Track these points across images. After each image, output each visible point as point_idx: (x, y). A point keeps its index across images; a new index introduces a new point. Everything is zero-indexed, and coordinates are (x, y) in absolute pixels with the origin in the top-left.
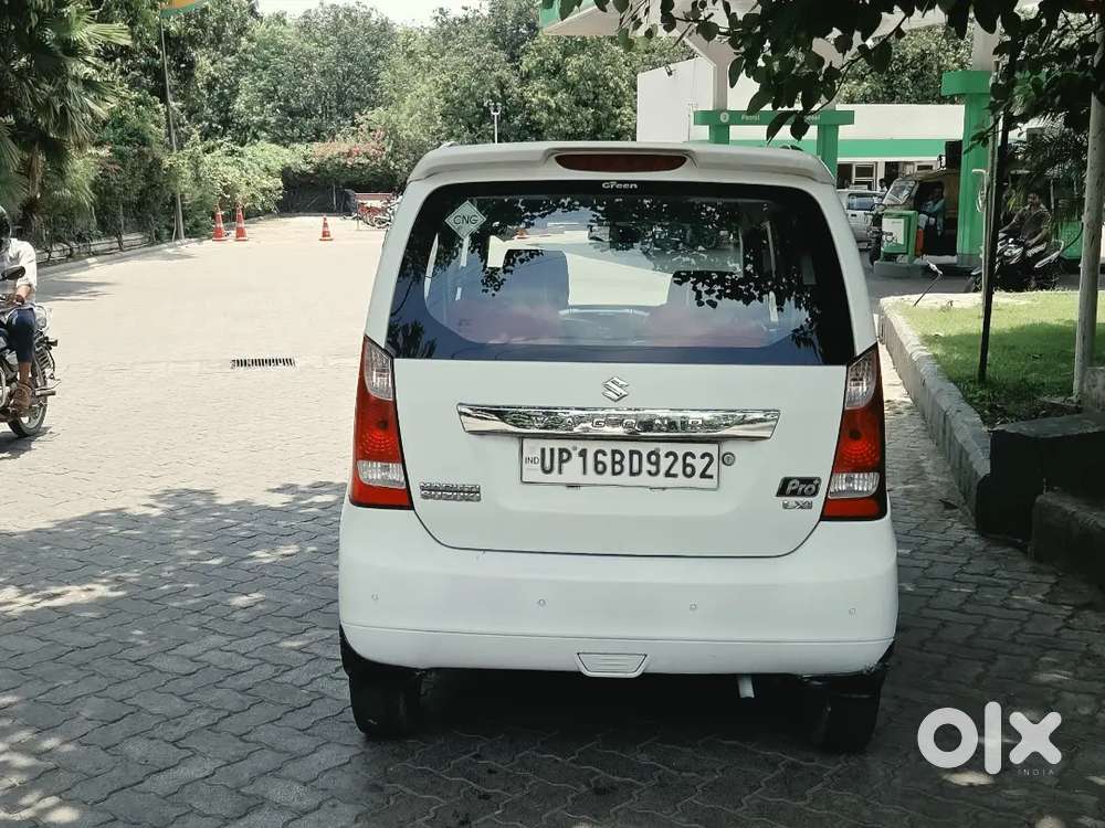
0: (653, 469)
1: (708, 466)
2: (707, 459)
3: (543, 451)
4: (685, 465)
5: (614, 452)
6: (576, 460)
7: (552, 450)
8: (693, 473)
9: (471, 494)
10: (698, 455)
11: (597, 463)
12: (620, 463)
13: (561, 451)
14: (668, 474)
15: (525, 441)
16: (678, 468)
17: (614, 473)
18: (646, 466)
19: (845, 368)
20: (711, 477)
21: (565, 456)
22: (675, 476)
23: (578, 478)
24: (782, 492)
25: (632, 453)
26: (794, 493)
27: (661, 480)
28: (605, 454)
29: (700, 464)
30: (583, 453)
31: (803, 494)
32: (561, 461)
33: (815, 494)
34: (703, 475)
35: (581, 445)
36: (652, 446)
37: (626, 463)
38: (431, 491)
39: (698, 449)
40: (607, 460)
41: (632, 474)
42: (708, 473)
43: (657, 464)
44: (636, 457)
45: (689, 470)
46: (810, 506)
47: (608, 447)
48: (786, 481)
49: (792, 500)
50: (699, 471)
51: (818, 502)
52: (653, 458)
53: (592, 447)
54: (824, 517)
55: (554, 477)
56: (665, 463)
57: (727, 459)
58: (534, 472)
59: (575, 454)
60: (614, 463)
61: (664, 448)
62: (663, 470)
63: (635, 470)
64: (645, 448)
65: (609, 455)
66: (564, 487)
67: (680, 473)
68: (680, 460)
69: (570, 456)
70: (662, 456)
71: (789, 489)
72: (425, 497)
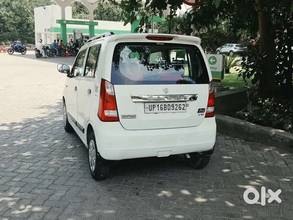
0: (173, 108)
1: (184, 107)
2: (184, 106)
3: (149, 105)
4: (179, 107)
5: (164, 105)
6: (157, 107)
7: (151, 105)
8: (181, 109)
9: (134, 117)
10: (182, 105)
11: (161, 108)
12: (166, 107)
13: (153, 105)
14: (176, 109)
15: (145, 103)
16: (178, 108)
17: (165, 110)
18: (171, 108)
19: (208, 84)
20: (185, 109)
21: (154, 106)
22: (177, 110)
23: (157, 111)
24: (198, 112)
25: (168, 105)
26: (200, 112)
27: (174, 111)
28: (162, 106)
29: (182, 107)
30: (158, 106)
31: (202, 112)
32: (153, 108)
33: (204, 112)
34: (183, 109)
35: (157, 104)
36: (172, 103)
37: (167, 107)
38: (124, 117)
39: (182, 103)
40: (163, 107)
41: (168, 110)
42: (184, 109)
43: (173, 107)
44: (169, 106)
45: (180, 108)
46: (203, 114)
47: (163, 104)
48: (199, 109)
49: (200, 113)
50: (182, 108)
51: (205, 113)
52: (173, 106)
53: (160, 104)
54: (206, 117)
55: (152, 111)
56: (175, 107)
57: (187, 105)
58: (147, 111)
59: (156, 106)
60: (165, 107)
61: (175, 104)
62: (175, 109)
63: (169, 109)
64: (171, 104)
65: (163, 106)
66: (154, 114)
67: (178, 109)
68: (178, 106)
69: (155, 106)
70: (174, 105)
71: (200, 111)
72: (123, 118)
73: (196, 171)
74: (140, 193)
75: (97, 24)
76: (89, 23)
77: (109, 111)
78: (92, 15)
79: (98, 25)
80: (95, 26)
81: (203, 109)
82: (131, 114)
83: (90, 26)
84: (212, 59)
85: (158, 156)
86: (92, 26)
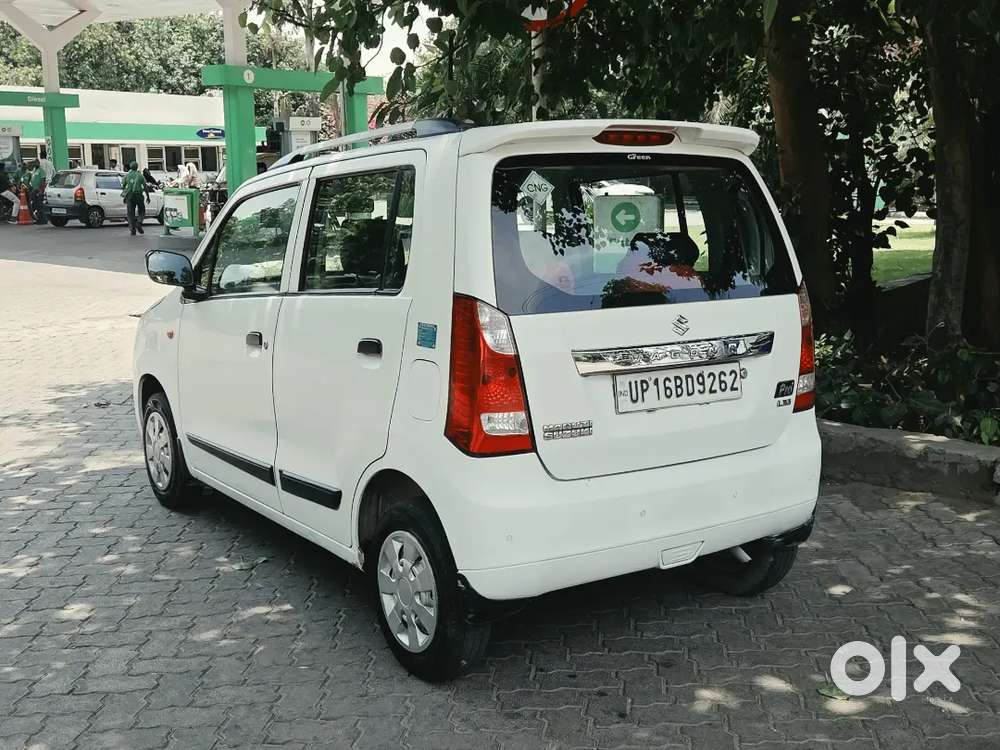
0: (701, 388)
1: (734, 381)
2: (733, 375)
3: (630, 383)
4: (721, 382)
5: (676, 378)
6: (652, 389)
7: (636, 382)
8: (726, 388)
9: (584, 429)
10: (728, 373)
11: (666, 388)
12: (680, 386)
13: (642, 382)
14: (711, 391)
15: (618, 378)
16: (716, 386)
17: (678, 396)
18: (699, 387)
19: (796, 294)
20: (737, 389)
21: (645, 387)
22: (715, 391)
23: (655, 404)
24: (777, 395)
25: (687, 377)
26: (782, 394)
27: (707, 396)
28: (670, 381)
29: (729, 379)
30: (656, 382)
31: (787, 394)
32: (643, 391)
33: (791, 394)
34: (733, 389)
35: (654, 375)
36: (699, 370)
37: (684, 386)
38: (552, 432)
39: (727, 368)
40: (671, 385)
41: (689, 394)
42: (735, 386)
43: (703, 384)
44: (690, 380)
45: (723, 385)
46: (789, 402)
47: (671, 374)
48: (779, 385)
49: (782, 399)
50: (729, 386)
51: (793, 398)
52: (701, 379)
53: (661, 376)
54: (797, 410)
55: (639, 405)
56: (708, 382)
57: (744, 374)
58: (625, 403)
59: (651, 383)
60: (677, 387)
61: (707, 370)
62: (707, 389)
63: (691, 391)
64: (695, 372)
65: (673, 382)
66: (645, 413)
67: (718, 390)
68: (717, 377)
69: (648, 386)
70: (706, 376)
71: (781, 390)
72: (548, 438)
73: (751, 605)
74: (628, 707)
75: (74, 102)
76: (43, 100)
77: (492, 415)
78: (51, 70)
79: (78, 106)
80: (66, 109)
81: (790, 383)
82: (574, 420)
83: (48, 110)
84: (623, 211)
85: (663, 567)
86: (54, 110)
